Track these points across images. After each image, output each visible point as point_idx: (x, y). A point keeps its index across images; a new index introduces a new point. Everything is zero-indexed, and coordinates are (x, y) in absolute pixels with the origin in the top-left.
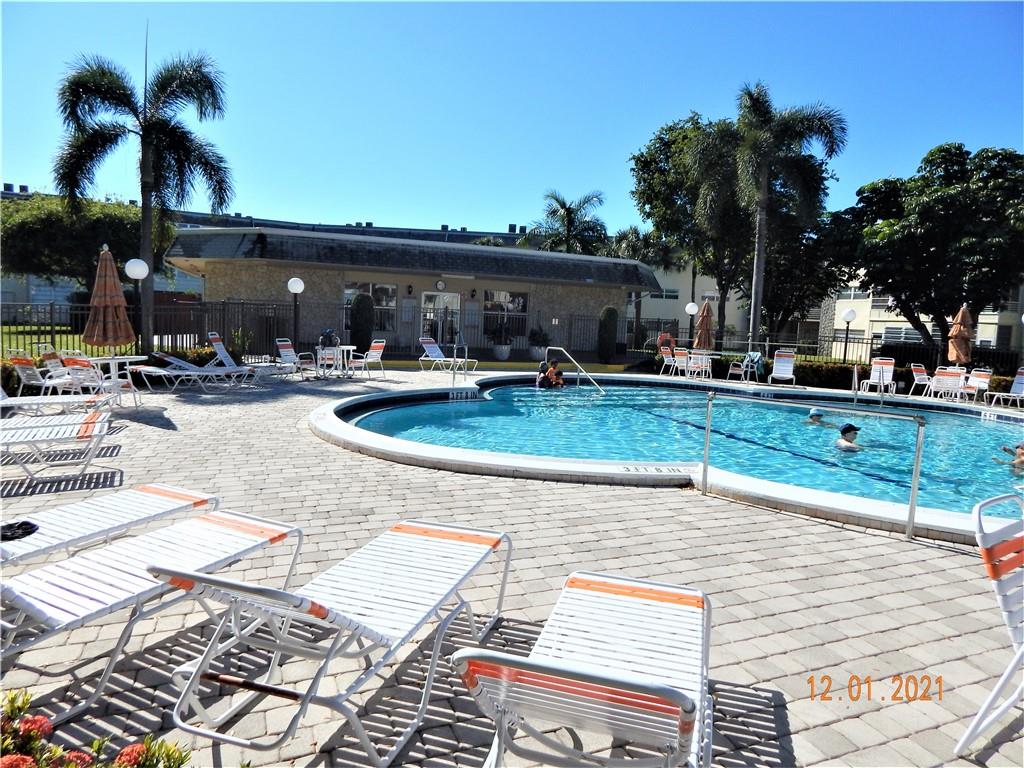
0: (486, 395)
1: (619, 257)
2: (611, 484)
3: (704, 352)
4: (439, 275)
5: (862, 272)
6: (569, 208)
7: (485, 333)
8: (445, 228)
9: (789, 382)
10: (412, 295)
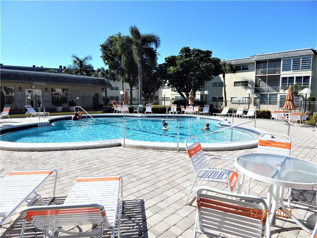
0: (53, 124)
1: (98, 77)
2: (95, 148)
3: (126, 105)
4: (32, 83)
5: (168, 81)
6: (81, 61)
7: (52, 103)
8: (34, 66)
9: (150, 113)
10: (21, 90)
